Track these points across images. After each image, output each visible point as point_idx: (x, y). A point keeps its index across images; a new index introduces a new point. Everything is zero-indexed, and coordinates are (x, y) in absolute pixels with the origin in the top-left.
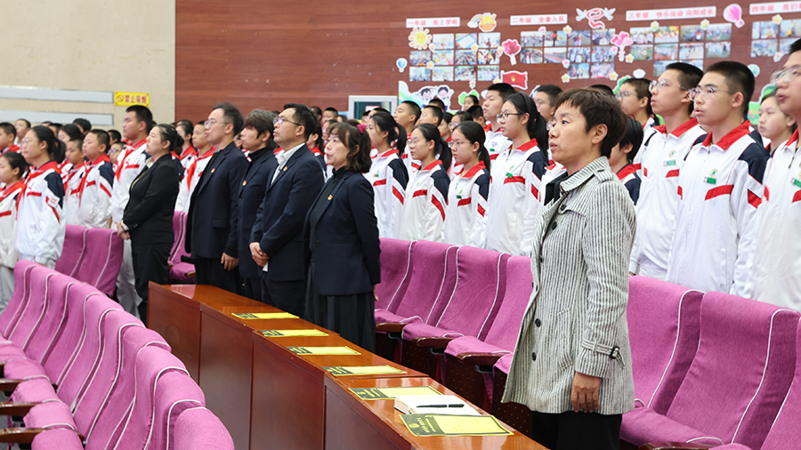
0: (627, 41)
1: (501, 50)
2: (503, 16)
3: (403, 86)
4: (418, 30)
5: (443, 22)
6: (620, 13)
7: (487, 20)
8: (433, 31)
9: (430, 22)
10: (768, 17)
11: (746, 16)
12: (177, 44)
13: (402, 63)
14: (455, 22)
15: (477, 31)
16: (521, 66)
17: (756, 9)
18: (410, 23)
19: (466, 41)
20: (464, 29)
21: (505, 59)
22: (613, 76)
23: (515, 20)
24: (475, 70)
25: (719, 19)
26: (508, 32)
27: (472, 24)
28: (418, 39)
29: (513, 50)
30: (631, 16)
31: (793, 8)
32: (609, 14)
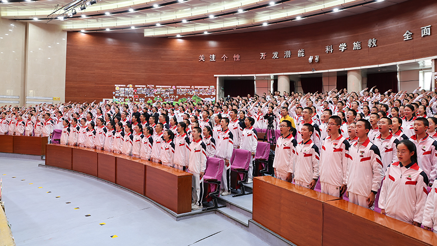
0: (156, 91)
1: (133, 91)
2: (134, 85)
3: (114, 97)
4: (117, 87)
5: (122, 86)
6: (155, 86)
7: (131, 85)
8: (120, 87)
9: (119, 86)
10: (179, 88)
11: (176, 88)
12: (66, 88)
13: (114, 93)
14: (125, 86)
15: (129, 87)
16: (137, 94)
17: (177, 87)
18: (115, 85)
19: (127, 89)
20: (126, 87)
21: (134, 93)
22: (154, 96)
23: (136, 86)
24: (128, 95)
25: (172, 88)
26: (135, 88)
27: (128, 86)
28: (117, 88)
29: (136, 91)
30: (157, 86)
31: (183, 87)
32: (153, 86)
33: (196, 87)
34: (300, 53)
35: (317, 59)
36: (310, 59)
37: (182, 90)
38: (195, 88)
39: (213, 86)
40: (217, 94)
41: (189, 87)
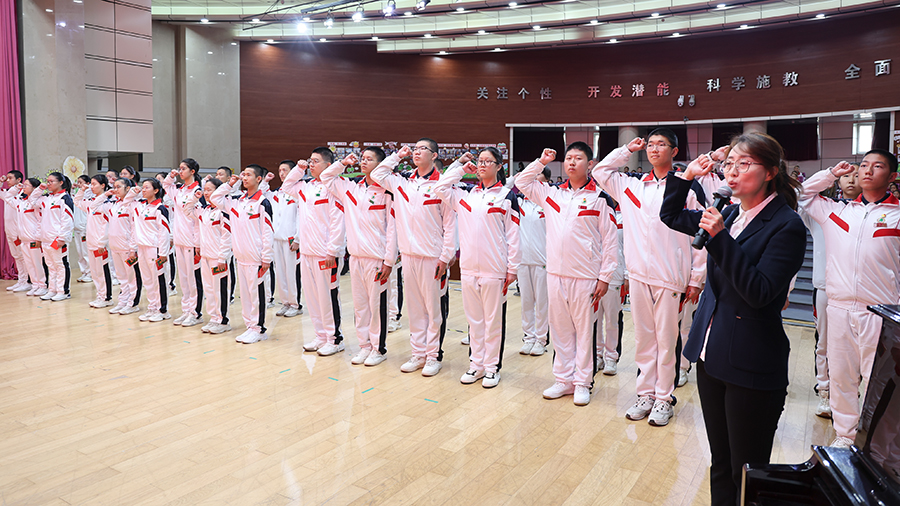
2: (361, 143)
5: (341, 144)
6: (399, 144)
7: (356, 143)
8: (337, 147)
9: (336, 144)
12: (241, 150)
14: (346, 144)
15: (352, 147)
18: (329, 144)
20: (348, 146)
23: (365, 144)
27: (351, 144)
31: (449, 145)
32: (395, 144)
33: (472, 145)
34: (663, 90)
35: (692, 101)
36: (681, 100)
37: (448, 151)
38: (471, 148)
39: (503, 144)
40: (511, 157)
41: (460, 145)
